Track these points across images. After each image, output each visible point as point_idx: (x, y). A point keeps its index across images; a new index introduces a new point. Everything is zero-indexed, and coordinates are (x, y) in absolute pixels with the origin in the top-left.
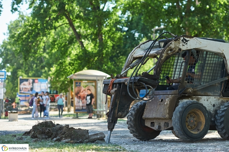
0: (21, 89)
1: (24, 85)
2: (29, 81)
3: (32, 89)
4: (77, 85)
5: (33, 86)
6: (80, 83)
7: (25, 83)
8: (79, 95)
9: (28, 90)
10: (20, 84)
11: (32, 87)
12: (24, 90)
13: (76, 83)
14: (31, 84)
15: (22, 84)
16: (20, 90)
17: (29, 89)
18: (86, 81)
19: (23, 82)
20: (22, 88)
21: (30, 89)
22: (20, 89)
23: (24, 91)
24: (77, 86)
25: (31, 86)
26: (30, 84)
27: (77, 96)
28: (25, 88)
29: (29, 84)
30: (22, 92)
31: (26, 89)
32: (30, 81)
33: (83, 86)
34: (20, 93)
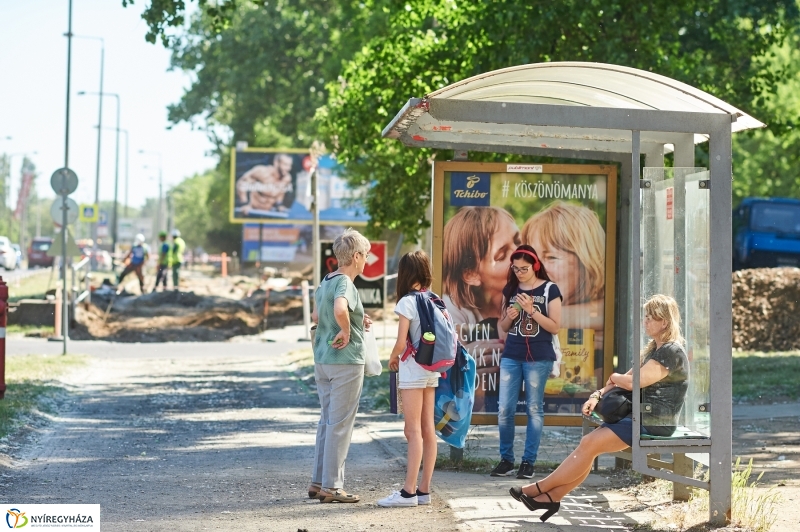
0: (244, 198)
1: (257, 179)
2: (276, 163)
3: (289, 199)
4: (459, 193)
5: (295, 187)
6: (484, 185)
7: (261, 170)
8: (474, 281)
9: (272, 201)
10: (238, 178)
11: (290, 188)
12: (253, 201)
13: (457, 180)
14: (288, 178)
15: (247, 175)
16: (238, 204)
17: (275, 197)
18: (538, 168)
19: (251, 167)
20: (248, 194)
21: (280, 200)
22: (237, 197)
23: (254, 207)
24: (459, 203)
25: (284, 186)
26: (281, 177)
27: (462, 286)
28: (261, 194)
29: (277, 175)
30: (248, 209)
31: (263, 199)
32: (280, 161)
33: (510, 210)
34: (237, 215)
